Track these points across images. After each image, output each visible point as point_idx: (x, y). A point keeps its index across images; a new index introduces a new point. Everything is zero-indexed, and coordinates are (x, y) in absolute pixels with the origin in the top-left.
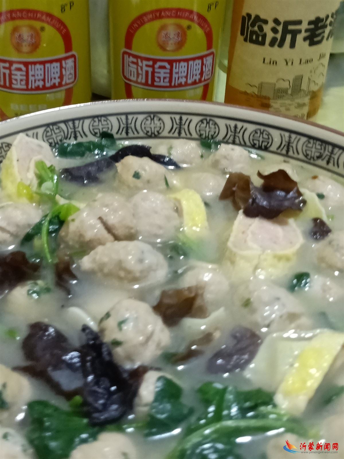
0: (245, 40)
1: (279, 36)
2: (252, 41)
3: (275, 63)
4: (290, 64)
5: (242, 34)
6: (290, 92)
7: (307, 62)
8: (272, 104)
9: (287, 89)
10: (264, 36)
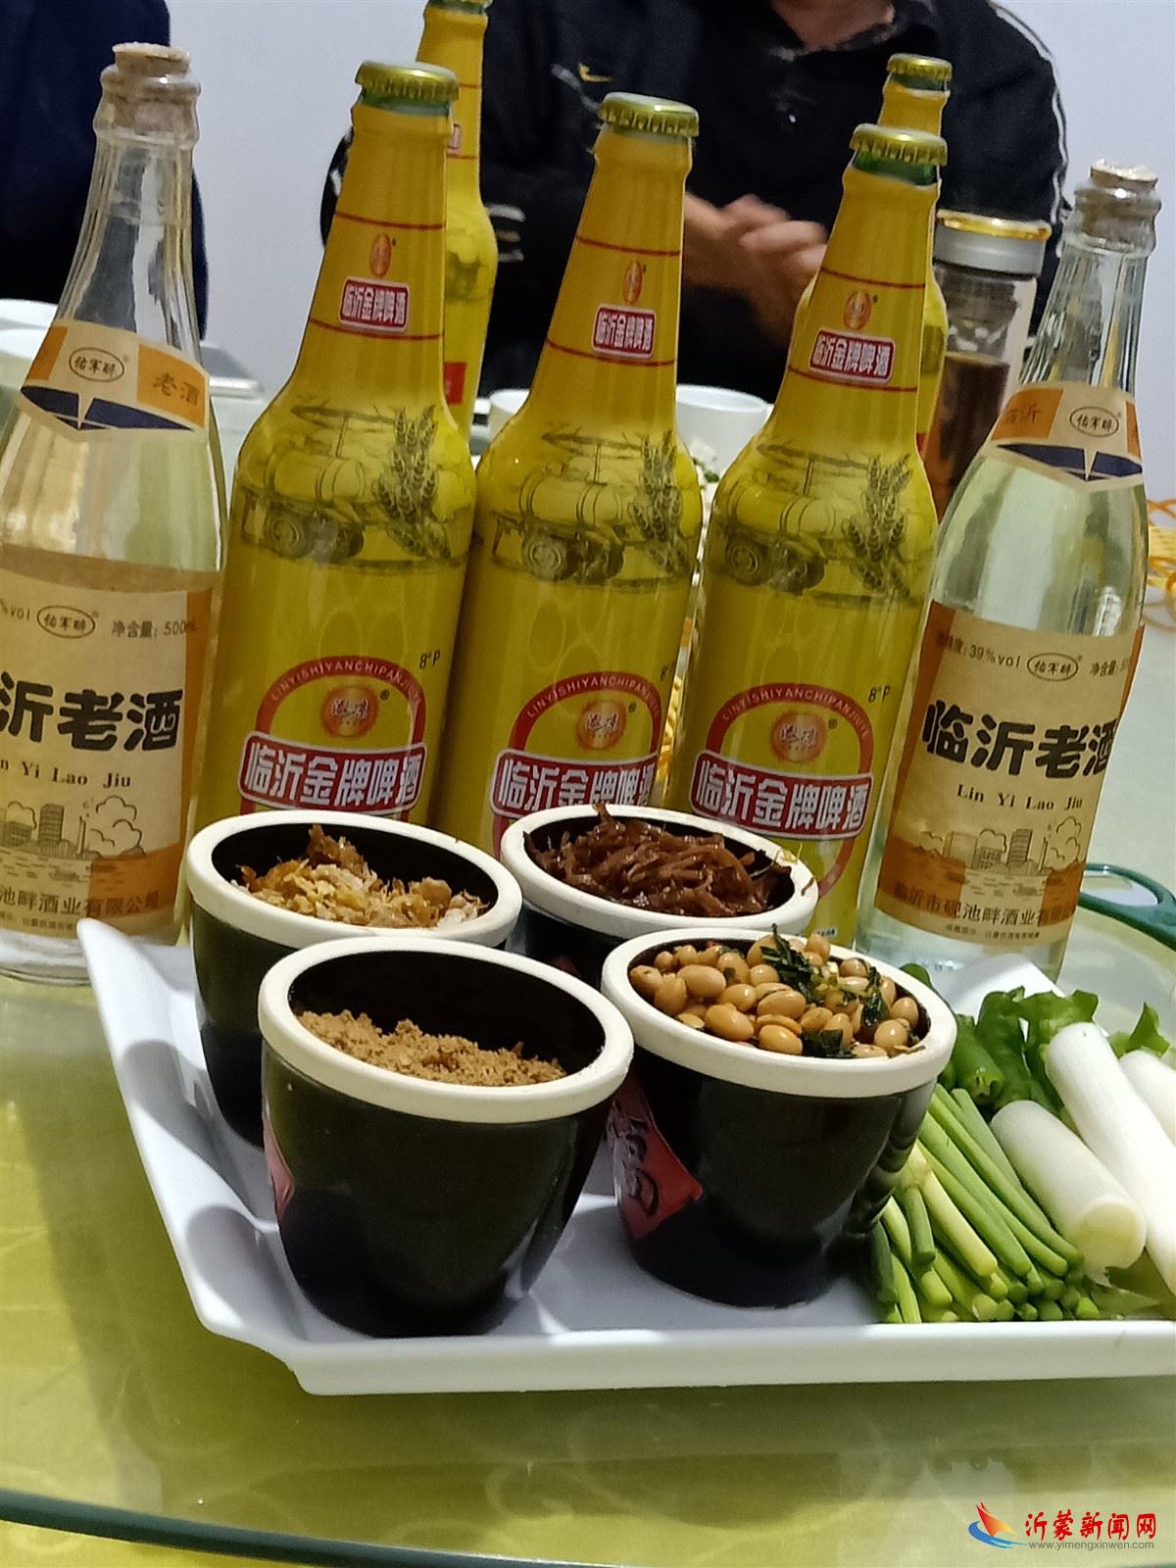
0: (930, 749)
1: (990, 748)
2: (941, 752)
3: (980, 797)
4: (1008, 802)
5: (926, 738)
6: (1004, 858)
7: (1041, 806)
8: (968, 877)
9: (1000, 853)
10: (964, 744)
